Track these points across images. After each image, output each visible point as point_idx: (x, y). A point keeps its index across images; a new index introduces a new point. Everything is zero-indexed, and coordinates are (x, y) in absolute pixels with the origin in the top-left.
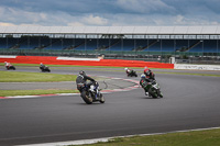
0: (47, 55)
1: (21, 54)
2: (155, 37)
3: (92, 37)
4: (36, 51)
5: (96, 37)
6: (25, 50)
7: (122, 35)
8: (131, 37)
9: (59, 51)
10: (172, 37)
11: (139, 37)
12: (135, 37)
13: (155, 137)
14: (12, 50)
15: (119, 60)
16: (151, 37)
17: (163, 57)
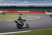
0: (16, 11)
1: (10, 11)
2: (41, 6)
3: (26, 6)
4: (13, 10)
5: (27, 6)
6: (11, 10)
7: (34, 6)
8: (36, 6)
9: (19, 10)
10: (46, 6)
11: (38, 6)
12: (37, 6)
13: (42, 30)
14: (8, 10)
15: (33, 12)
16: (40, 6)
17: (43, 11)
